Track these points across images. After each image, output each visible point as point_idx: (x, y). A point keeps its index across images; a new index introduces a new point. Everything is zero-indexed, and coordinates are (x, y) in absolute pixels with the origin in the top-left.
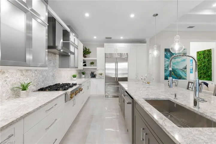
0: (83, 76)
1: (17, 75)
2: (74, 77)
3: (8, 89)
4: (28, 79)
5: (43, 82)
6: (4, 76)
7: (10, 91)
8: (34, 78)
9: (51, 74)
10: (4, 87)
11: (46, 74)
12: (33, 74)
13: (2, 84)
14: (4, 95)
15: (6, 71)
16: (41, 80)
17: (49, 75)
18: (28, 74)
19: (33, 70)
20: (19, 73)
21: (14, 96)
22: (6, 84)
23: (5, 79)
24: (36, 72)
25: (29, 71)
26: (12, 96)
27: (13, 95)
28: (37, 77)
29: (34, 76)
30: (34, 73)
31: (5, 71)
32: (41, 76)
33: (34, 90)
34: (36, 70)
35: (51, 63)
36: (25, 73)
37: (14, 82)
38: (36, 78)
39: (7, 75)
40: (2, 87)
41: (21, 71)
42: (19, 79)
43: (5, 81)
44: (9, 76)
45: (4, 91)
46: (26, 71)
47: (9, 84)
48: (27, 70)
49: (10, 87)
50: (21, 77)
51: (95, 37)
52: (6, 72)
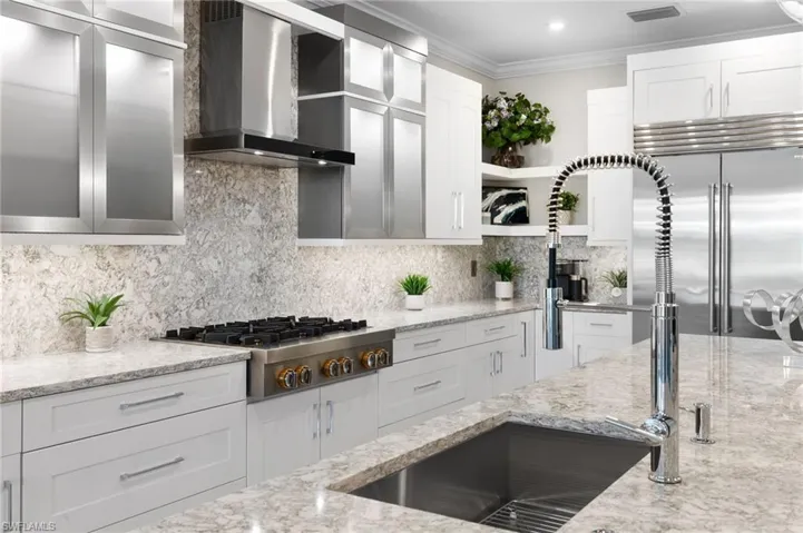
0: (503, 288)
1: (84, 268)
2: (410, 294)
3: (51, 314)
4: (128, 282)
5: (201, 301)
6: (36, 267)
7: (57, 323)
8: (153, 282)
9: (248, 266)
10: (36, 305)
11: (215, 268)
12: (150, 265)
13: (33, 296)
14: (38, 333)
15: (44, 251)
16: (190, 294)
17: (232, 271)
18: (128, 262)
19: (151, 249)
20: (91, 260)
21: (72, 344)
22: (45, 296)
23: (40, 280)
24: (164, 258)
25: (132, 253)
26: (64, 342)
27: (68, 339)
28: (167, 279)
29: (152, 274)
30: (154, 261)
31: (39, 249)
32: (189, 275)
33: (152, 334)
34: (164, 249)
35: (244, 215)
36: (116, 259)
37: (69, 290)
38: (164, 285)
39: (45, 264)
40: (33, 307)
41: (98, 249)
42: (91, 282)
43: (41, 285)
44: (53, 269)
45: (36, 320)
46: (116, 250)
47: (53, 298)
48: (122, 247)
49: (59, 308)
50: (98, 273)
51: (557, 26)
52: (42, 256)
